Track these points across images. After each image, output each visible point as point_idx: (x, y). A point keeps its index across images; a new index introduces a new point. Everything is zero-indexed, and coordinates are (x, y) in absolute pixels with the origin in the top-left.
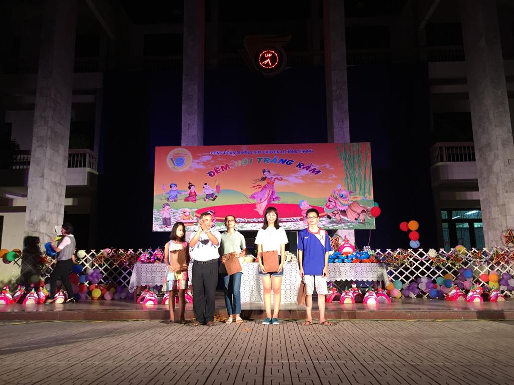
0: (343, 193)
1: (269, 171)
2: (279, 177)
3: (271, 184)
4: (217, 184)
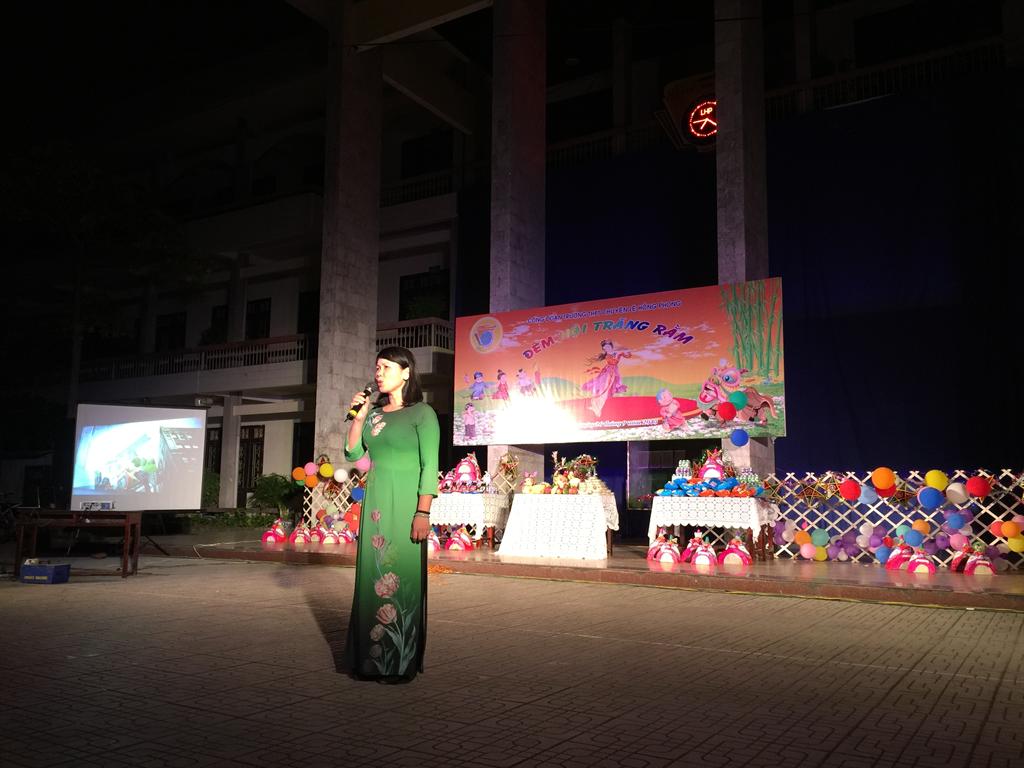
0: (731, 373)
1: (611, 344)
2: (626, 352)
3: (614, 364)
4: (536, 369)
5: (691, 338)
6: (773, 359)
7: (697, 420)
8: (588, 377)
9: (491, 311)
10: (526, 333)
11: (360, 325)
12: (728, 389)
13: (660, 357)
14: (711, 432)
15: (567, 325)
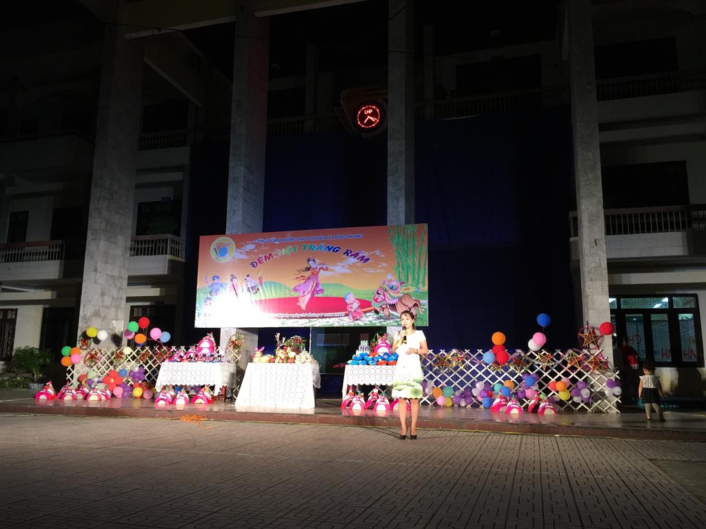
0: (394, 284)
1: (314, 260)
2: (324, 267)
3: (315, 275)
4: (260, 275)
5: (368, 259)
6: (422, 276)
7: (371, 314)
8: (297, 283)
9: (227, 233)
10: (254, 249)
11: (119, 237)
12: (392, 294)
13: (348, 271)
14: (380, 322)
15: (282, 246)
